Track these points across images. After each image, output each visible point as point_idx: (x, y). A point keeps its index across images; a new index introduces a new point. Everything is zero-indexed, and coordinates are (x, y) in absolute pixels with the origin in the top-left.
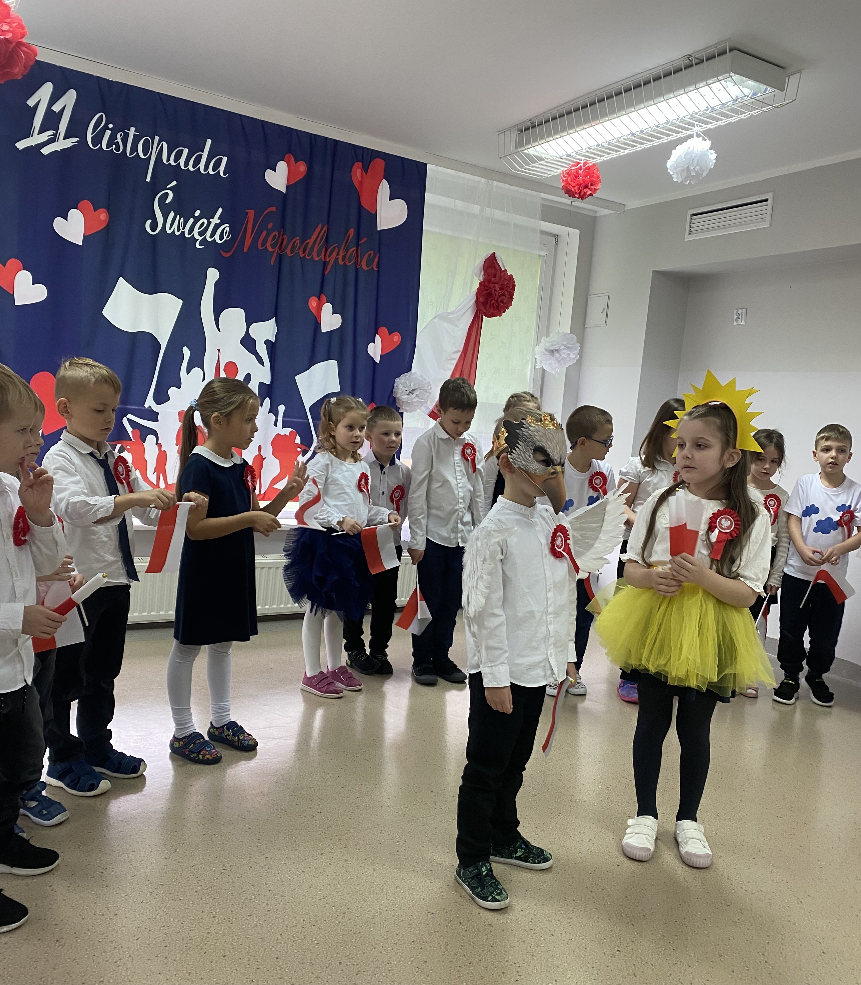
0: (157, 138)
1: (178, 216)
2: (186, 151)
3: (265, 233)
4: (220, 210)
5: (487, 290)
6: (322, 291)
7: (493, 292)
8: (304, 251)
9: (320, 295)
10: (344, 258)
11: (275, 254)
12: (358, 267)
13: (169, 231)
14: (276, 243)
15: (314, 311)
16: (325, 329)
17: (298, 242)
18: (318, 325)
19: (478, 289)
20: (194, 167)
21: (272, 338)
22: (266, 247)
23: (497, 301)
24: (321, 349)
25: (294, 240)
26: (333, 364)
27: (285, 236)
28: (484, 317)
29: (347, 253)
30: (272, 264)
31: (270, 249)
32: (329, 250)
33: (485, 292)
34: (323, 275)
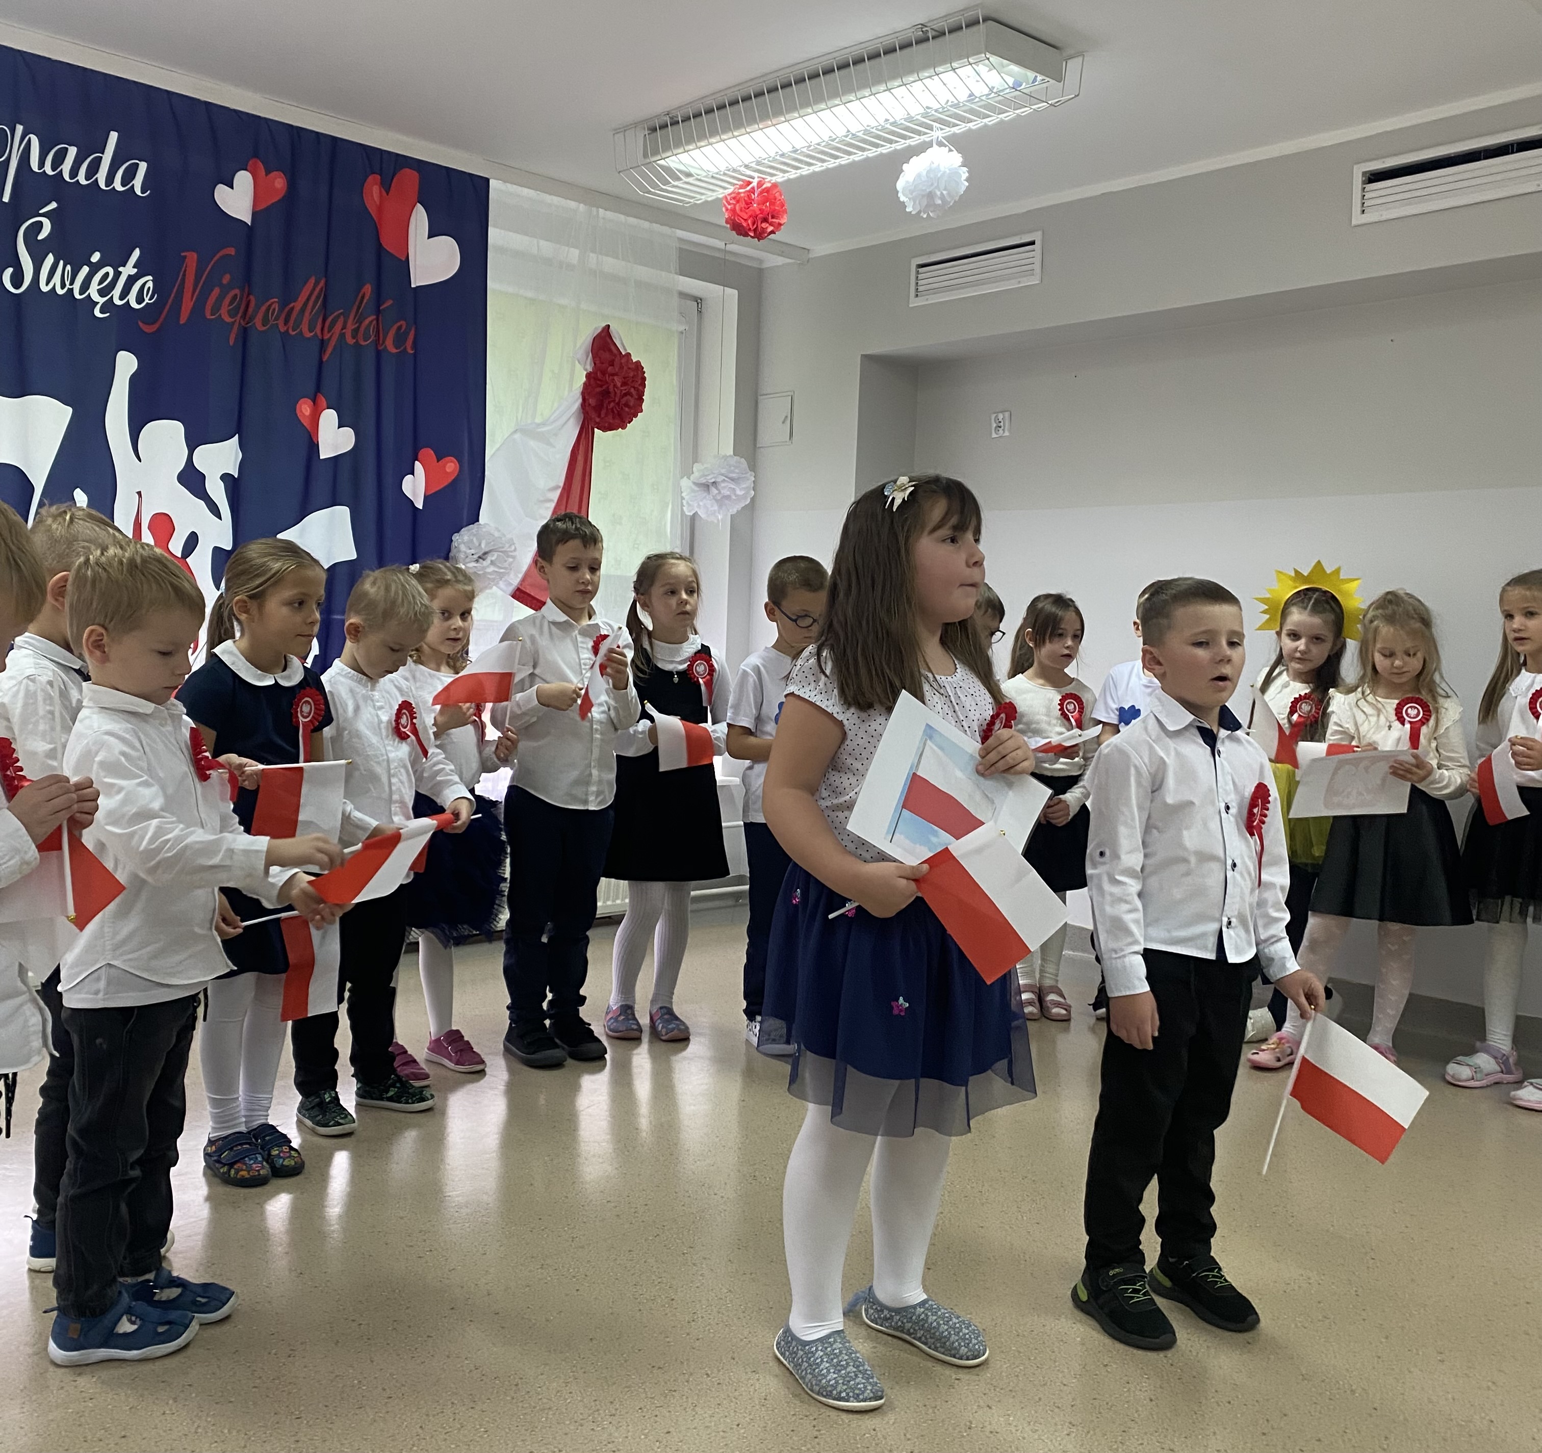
0: (20, 129)
1: (61, 262)
2: (72, 151)
3: (216, 291)
4: (137, 253)
5: (601, 386)
6: (318, 389)
7: (611, 389)
8: (286, 322)
9: (315, 396)
10: (355, 332)
11: (236, 327)
12: (380, 348)
13: (45, 288)
14: (238, 308)
15: (306, 423)
16: (325, 453)
17: (276, 306)
18: (314, 447)
19: (586, 385)
20: (87, 179)
21: (234, 469)
22: (220, 315)
23: (618, 404)
24: (321, 485)
25: (269, 303)
26: (342, 513)
27: (252, 297)
28: (596, 430)
29: (361, 323)
30: (231, 343)
31: (228, 320)
32: (330, 319)
33: (598, 389)
34: (321, 362)
